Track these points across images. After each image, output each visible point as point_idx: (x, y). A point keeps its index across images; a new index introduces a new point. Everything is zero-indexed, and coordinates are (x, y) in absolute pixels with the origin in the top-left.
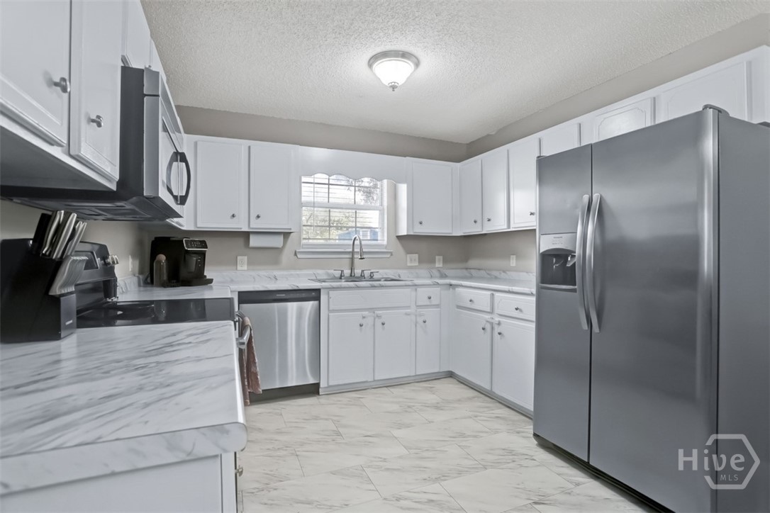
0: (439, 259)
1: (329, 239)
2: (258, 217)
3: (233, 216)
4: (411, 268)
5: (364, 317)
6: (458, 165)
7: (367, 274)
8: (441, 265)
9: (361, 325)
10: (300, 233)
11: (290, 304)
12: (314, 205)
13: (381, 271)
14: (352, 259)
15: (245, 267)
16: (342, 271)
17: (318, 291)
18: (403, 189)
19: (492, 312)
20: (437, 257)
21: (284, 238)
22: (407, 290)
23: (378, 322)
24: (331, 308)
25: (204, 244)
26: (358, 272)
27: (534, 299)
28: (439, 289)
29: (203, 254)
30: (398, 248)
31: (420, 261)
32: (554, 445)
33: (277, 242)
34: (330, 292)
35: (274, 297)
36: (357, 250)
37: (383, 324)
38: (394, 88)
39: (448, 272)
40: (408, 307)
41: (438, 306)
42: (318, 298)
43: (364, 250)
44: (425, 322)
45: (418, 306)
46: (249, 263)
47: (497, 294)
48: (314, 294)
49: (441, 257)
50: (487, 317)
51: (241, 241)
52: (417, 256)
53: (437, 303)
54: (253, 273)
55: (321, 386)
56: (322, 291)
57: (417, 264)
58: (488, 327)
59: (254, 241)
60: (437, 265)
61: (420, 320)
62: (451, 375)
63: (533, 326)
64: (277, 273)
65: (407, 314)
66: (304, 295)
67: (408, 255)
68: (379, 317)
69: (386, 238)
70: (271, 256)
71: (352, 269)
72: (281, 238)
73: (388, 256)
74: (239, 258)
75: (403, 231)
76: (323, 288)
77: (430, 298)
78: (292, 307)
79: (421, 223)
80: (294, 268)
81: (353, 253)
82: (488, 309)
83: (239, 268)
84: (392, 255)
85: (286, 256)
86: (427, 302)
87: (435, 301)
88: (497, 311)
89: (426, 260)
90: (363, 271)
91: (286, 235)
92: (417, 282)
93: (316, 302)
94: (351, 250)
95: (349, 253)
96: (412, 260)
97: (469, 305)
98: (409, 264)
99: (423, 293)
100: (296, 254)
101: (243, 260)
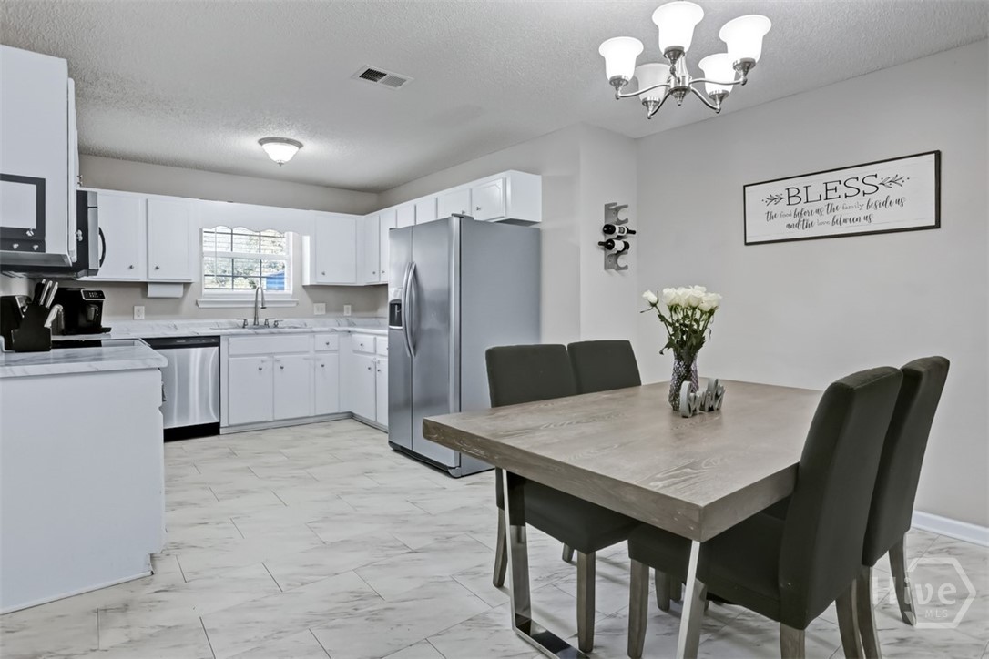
0: (347, 308)
1: (233, 289)
2: (157, 268)
3: (131, 267)
4: (317, 316)
5: (263, 362)
6: (363, 217)
7: (271, 322)
8: (350, 314)
9: (260, 369)
10: (201, 283)
11: (193, 350)
12: (216, 254)
13: (285, 320)
14: (256, 307)
15: (143, 317)
16: (245, 320)
17: (218, 337)
18: (307, 239)
19: (375, 353)
20: (345, 306)
21: (184, 287)
22: (306, 336)
23: (278, 366)
24: (231, 353)
25: (101, 295)
26: (261, 321)
27: (387, 338)
28: (337, 335)
29: (100, 305)
30: (305, 298)
31: (328, 310)
32: (402, 447)
33: (177, 292)
34: (230, 339)
35: (174, 343)
36: (260, 299)
37: (282, 368)
38: (281, 164)
39: (355, 320)
40: (307, 352)
41: (336, 351)
42: (218, 344)
43: (266, 299)
44: (323, 366)
45: (317, 351)
46: (147, 313)
47: (379, 338)
48: (213, 341)
49: (350, 306)
50: (371, 357)
51: (138, 291)
52: (324, 305)
53: (336, 348)
54: (151, 323)
55: (222, 425)
56: (222, 338)
57: (324, 313)
58: (373, 367)
59: (152, 291)
60: (345, 314)
61: (319, 364)
62: (351, 416)
63: (387, 360)
64: (176, 322)
65: (305, 359)
66: (204, 341)
67: (315, 305)
68: (278, 361)
69: (292, 288)
70: (171, 306)
71: (256, 318)
72: (181, 288)
73: (294, 305)
74: (136, 308)
75: (307, 282)
76: (224, 335)
77: (328, 344)
78: (196, 353)
79: (324, 274)
80: (195, 317)
81: (256, 302)
82: (372, 351)
83: (136, 317)
84: (298, 304)
85: (187, 304)
86: (325, 347)
87: (332, 346)
88: (378, 352)
89: (335, 309)
90: (266, 320)
91: (187, 285)
92: (315, 329)
93: (217, 348)
94: (254, 299)
95: (252, 302)
96: (319, 309)
97: (360, 349)
98: (316, 313)
99: (321, 339)
100: (197, 304)
101: (140, 310)
